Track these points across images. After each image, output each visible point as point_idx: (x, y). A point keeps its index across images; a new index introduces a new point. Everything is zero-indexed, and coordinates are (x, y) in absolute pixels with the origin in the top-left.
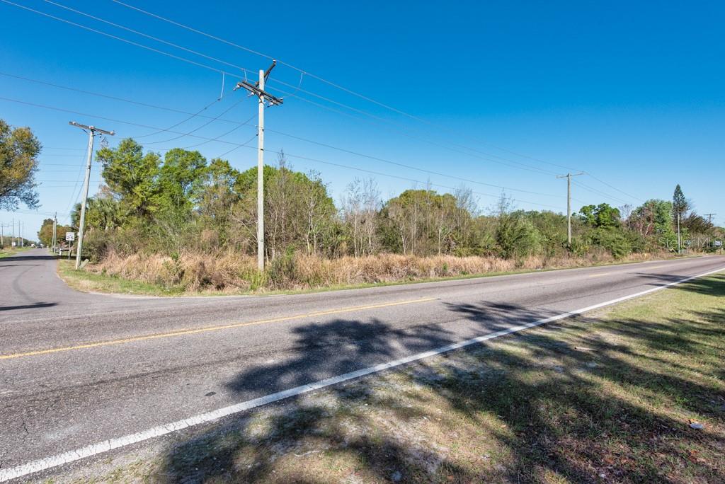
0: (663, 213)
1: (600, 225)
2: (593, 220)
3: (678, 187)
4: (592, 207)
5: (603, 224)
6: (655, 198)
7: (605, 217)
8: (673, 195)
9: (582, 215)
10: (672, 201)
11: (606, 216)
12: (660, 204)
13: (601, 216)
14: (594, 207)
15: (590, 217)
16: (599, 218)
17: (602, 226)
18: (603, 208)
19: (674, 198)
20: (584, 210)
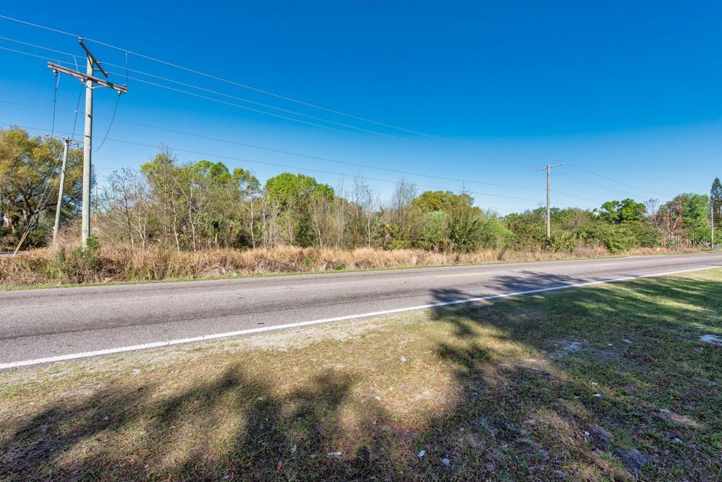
0: (696, 207)
1: (623, 219)
2: (616, 216)
3: (717, 181)
4: (615, 203)
5: (626, 219)
6: (688, 192)
7: (628, 213)
8: (711, 188)
9: (604, 210)
10: (709, 195)
11: (629, 211)
12: (693, 198)
13: (624, 211)
14: (618, 202)
15: (612, 212)
16: (621, 214)
17: (625, 221)
18: (627, 203)
19: (712, 191)
20: (606, 206)
